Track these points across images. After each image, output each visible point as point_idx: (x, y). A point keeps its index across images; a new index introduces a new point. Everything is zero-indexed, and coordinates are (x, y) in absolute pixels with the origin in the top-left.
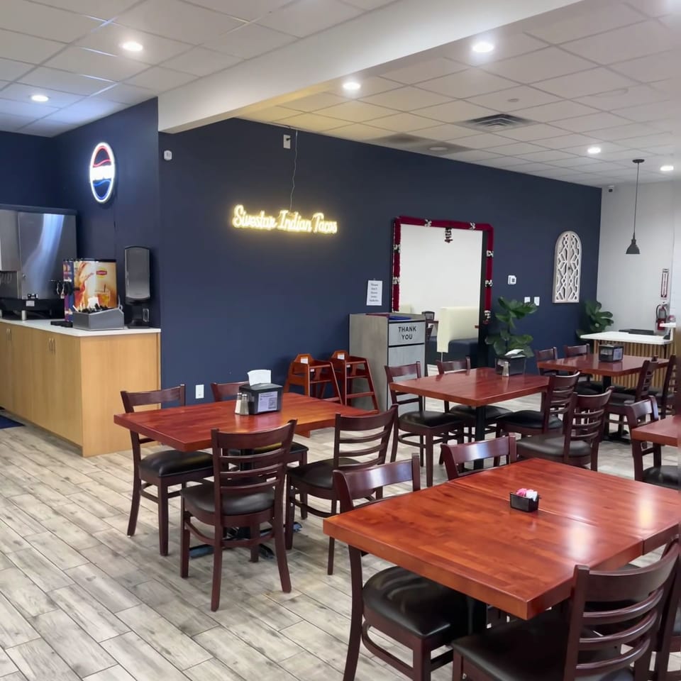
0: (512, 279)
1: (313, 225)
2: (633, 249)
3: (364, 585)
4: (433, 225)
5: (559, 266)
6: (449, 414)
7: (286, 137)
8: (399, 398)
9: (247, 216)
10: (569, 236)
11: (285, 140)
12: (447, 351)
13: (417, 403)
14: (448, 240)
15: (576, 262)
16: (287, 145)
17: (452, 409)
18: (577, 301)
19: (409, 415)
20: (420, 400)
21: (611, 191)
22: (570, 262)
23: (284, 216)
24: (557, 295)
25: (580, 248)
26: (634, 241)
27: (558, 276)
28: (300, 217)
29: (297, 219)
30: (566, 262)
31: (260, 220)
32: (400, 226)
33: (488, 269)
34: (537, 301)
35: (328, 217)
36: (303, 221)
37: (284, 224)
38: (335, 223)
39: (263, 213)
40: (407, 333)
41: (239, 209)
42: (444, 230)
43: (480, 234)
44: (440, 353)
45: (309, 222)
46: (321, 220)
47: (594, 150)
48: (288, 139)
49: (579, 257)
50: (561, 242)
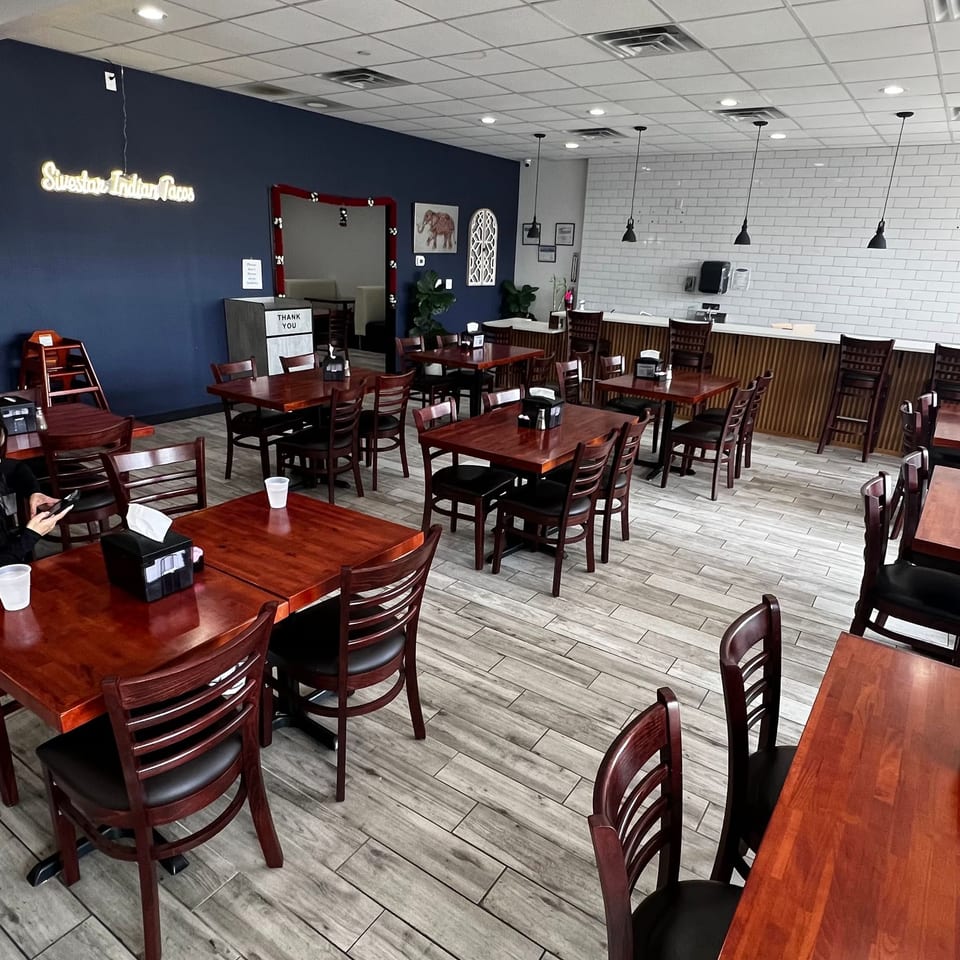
0: (420, 261)
1: (160, 191)
2: (535, 232)
4: (321, 200)
5: (472, 247)
7: (108, 75)
9: (62, 177)
10: (483, 213)
11: (107, 80)
12: (364, 334)
15: (491, 242)
16: (111, 85)
18: (493, 284)
21: (527, 166)
22: (485, 242)
23: (118, 177)
24: (471, 277)
25: (496, 227)
26: (535, 224)
27: (472, 257)
28: (140, 180)
29: (137, 183)
30: (481, 242)
31: (82, 183)
32: (279, 197)
34: (449, 284)
35: (179, 182)
36: (146, 185)
37: (118, 188)
38: (191, 189)
39: (85, 173)
40: (289, 321)
41: (49, 169)
43: (383, 209)
44: (358, 336)
45: (154, 187)
46: (170, 185)
47: (488, 120)
48: (111, 78)
49: (495, 237)
50: (475, 219)
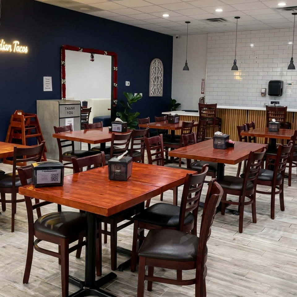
0: (127, 83)
1: (13, 48)
2: (186, 68)
3: (34, 222)
4: (83, 51)
5: (152, 77)
6: (90, 151)
8: (62, 144)
10: (157, 61)
13: (71, 147)
14: (93, 60)
15: (160, 75)
17: (92, 148)
18: (162, 95)
19: (68, 153)
20: (72, 145)
21: (177, 37)
24: (151, 92)
26: (186, 64)
27: (151, 81)
28: (4, 43)
29: (3, 44)
30: (156, 75)
32: (65, 51)
33: (115, 77)
35: (22, 44)
36: (7, 45)
40: (70, 110)
42: (90, 54)
43: (110, 57)
45: (10, 46)
46: (17, 45)
47: (166, 16)
49: (162, 72)
